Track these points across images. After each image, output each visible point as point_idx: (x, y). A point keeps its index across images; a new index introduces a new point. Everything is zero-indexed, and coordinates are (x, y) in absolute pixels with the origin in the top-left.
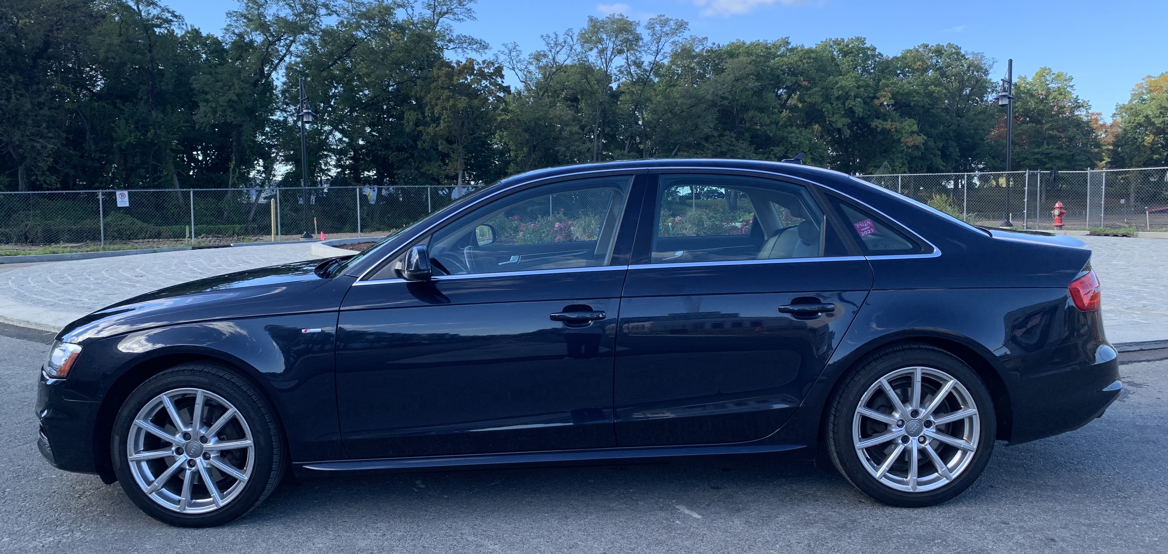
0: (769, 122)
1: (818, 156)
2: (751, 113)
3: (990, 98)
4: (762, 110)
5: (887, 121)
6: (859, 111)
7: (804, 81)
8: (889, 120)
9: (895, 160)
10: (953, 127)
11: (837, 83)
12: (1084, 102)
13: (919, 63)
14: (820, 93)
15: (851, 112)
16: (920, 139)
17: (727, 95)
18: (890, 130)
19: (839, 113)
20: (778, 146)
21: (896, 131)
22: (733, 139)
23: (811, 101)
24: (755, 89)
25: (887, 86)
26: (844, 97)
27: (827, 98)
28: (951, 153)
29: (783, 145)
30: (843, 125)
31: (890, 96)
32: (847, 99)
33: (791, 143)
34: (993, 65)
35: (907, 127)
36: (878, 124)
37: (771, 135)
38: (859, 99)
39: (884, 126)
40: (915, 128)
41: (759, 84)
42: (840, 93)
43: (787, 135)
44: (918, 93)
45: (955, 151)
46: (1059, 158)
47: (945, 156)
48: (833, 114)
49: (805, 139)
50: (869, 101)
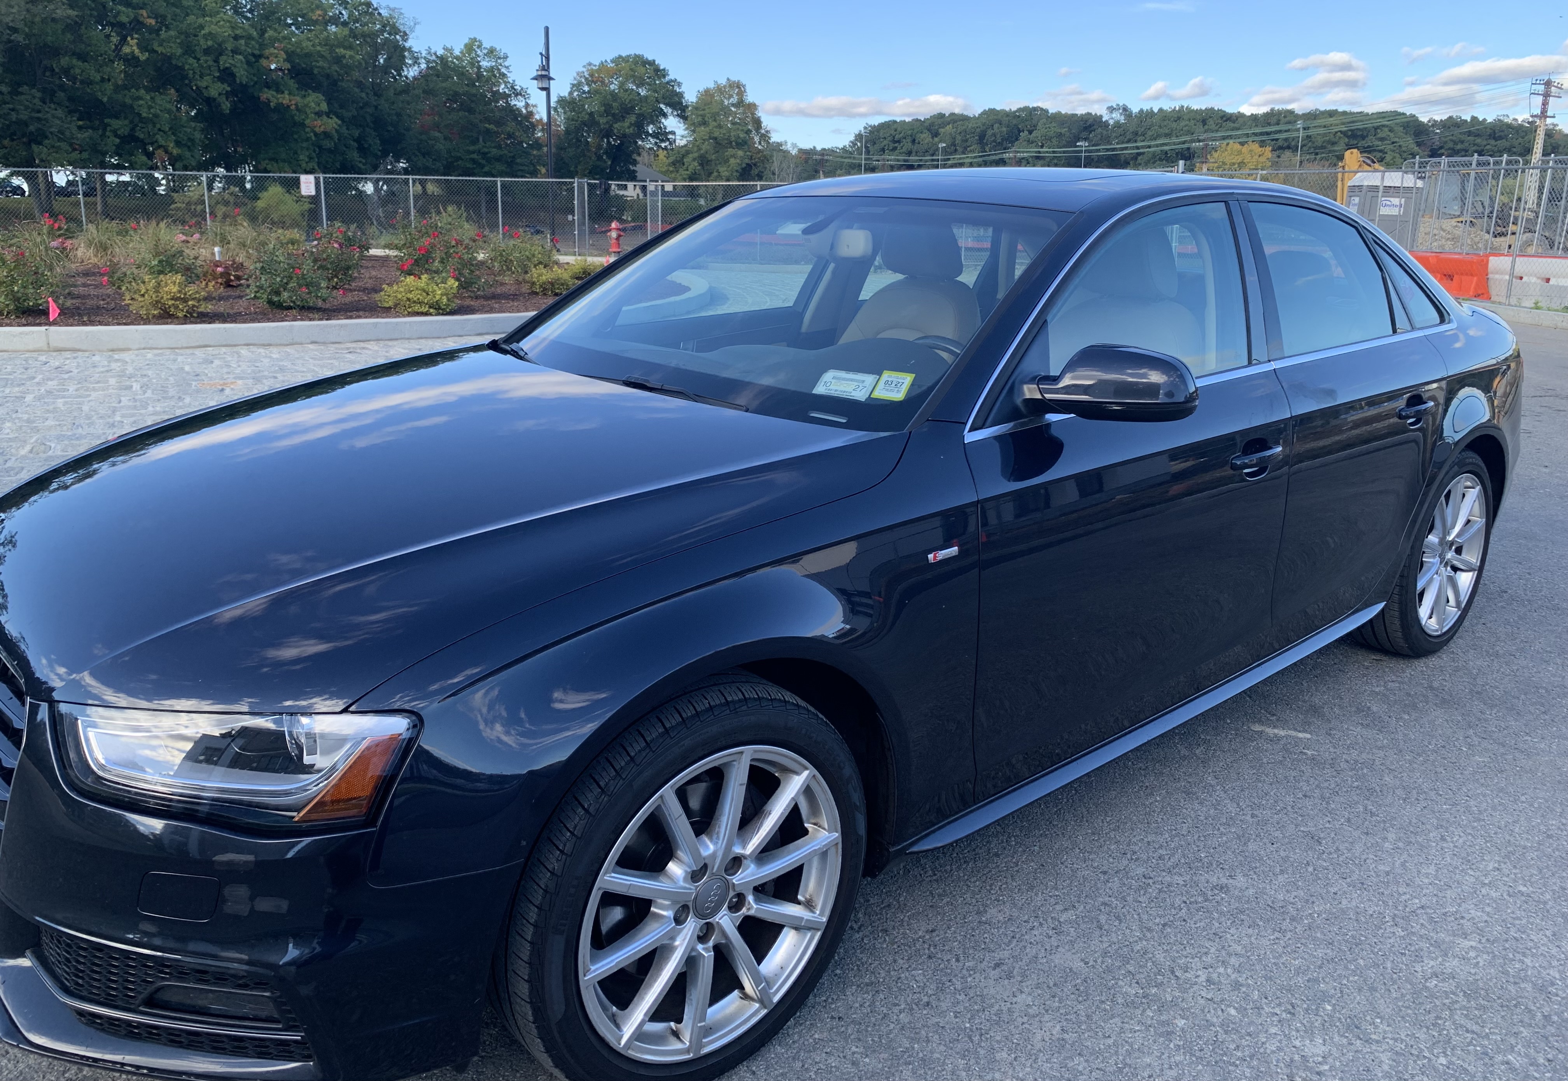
0: (98, 78)
1: (185, 138)
2: (65, 61)
3: (411, 72)
4: (83, 57)
5: (283, 93)
6: (242, 74)
7: (149, 17)
8: (286, 92)
9: (299, 152)
10: (370, 110)
11: (202, 27)
12: (522, 89)
13: (319, 12)
14: (178, 41)
15: (227, 75)
16: (332, 124)
17: (20, 25)
18: (288, 106)
19: (210, 75)
20: (117, 118)
21: (297, 109)
22: (37, 101)
23: (164, 51)
24: (69, 21)
25: (277, 40)
26: (217, 52)
27: (189, 50)
28: (370, 145)
29: (126, 118)
30: (220, 94)
31: (285, 57)
32: (221, 54)
33: (139, 115)
34: (414, 27)
35: (313, 105)
36: (270, 96)
37: (105, 99)
38: (240, 57)
39: (280, 101)
40: (324, 107)
41: (76, 13)
42: (210, 43)
43: (131, 102)
44: (322, 56)
45: (374, 143)
46: (499, 159)
47: (363, 150)
48: (201, 76)
49: (161, 111)
50: (255, 59)
